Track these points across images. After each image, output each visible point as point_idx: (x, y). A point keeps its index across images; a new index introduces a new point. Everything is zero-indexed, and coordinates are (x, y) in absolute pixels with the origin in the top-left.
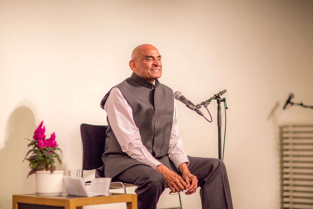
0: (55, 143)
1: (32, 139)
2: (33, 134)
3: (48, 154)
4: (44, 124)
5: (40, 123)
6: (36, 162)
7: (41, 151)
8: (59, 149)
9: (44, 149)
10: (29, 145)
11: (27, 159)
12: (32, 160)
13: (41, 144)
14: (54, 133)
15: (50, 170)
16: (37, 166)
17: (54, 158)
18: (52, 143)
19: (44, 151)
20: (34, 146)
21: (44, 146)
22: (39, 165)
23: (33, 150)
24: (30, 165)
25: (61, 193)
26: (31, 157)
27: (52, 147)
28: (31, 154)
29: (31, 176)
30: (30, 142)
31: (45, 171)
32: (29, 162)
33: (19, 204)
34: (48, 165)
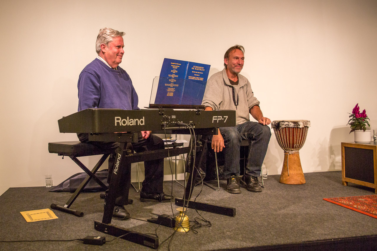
0: (366, 115)
1: (352, 113)
2: (352, 111)
3: (362, 121)
4: (358, 105)
5: (356, 104)
6: (354, 125)
7: (357, 119)
8: (368, 118)
9: (359, 119)
10: (350, 117)
11: (349, 124)
12: (352, 124)
13: (357, 116)
14: (365, 110)
15: (363, 130)
16: (355, 128)
17: (365, 123)
18: (364, 115)
19: (359, 120)
20: (353, 117)
21: (359, 117)
22: (356, 127)
23: (352, 119)
24: (351, 127)
25: (370, 142)
26: (351, 123)
27: (364, 117)
28: (351, 121)
29: (351, 133)
30: (350, 115)
31: (360, 130)
32: (350, 125)
33: (345, 147)
34: (362, 127)
